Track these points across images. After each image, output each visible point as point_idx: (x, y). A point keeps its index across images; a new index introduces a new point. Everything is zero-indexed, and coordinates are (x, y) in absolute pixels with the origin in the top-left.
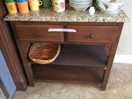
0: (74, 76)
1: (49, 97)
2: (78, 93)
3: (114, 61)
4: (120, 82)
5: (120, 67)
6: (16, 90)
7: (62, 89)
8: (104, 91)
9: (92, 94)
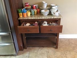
0: (44, 43)
1: (33, 53)
2: (46, 50)
3: (59, 38)
4: (64, 45)
5: (64, 40)
6: (19, 51)
7: (39, 49)
8: (57, 49)
9: (52, 50)
